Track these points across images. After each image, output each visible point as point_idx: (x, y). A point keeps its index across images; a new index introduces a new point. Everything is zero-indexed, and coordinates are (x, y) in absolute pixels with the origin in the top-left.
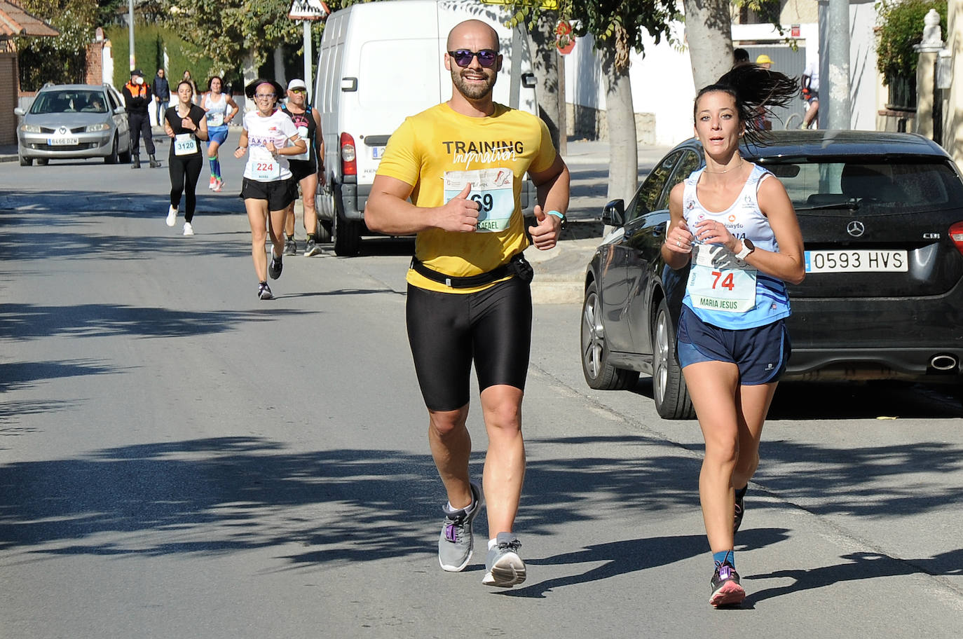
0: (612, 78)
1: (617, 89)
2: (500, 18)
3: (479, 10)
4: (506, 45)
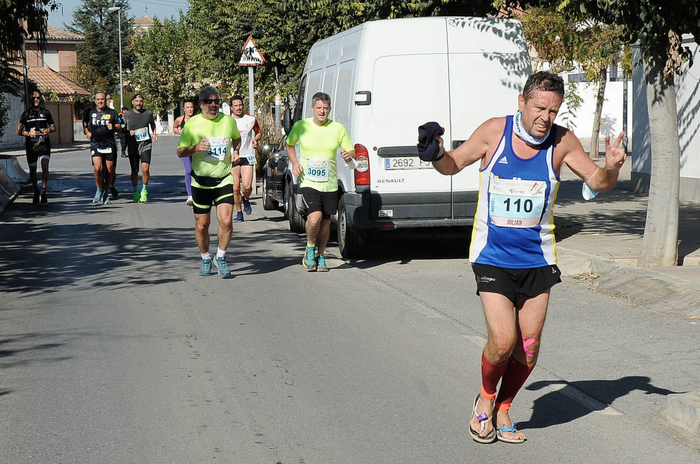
2: (506, 34)
3: (486, 26)
4: (512, 60)
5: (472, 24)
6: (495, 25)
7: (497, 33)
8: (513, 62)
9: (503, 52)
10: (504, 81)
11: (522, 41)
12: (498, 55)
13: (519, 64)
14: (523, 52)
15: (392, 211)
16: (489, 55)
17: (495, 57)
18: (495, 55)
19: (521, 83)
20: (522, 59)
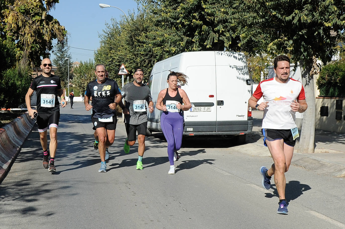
5: (225, 54)
6: (234, 55)
7: (235, 58)
8: (241, 69)
9: (238, 65)
10: (238, 77)
11: (245, 61)
12: (235, 67)
13: (244, 70)
14: (245, 65)
15: (192, 128)
16: (232, 67)
17: (234, 67)
18: (234, 66)
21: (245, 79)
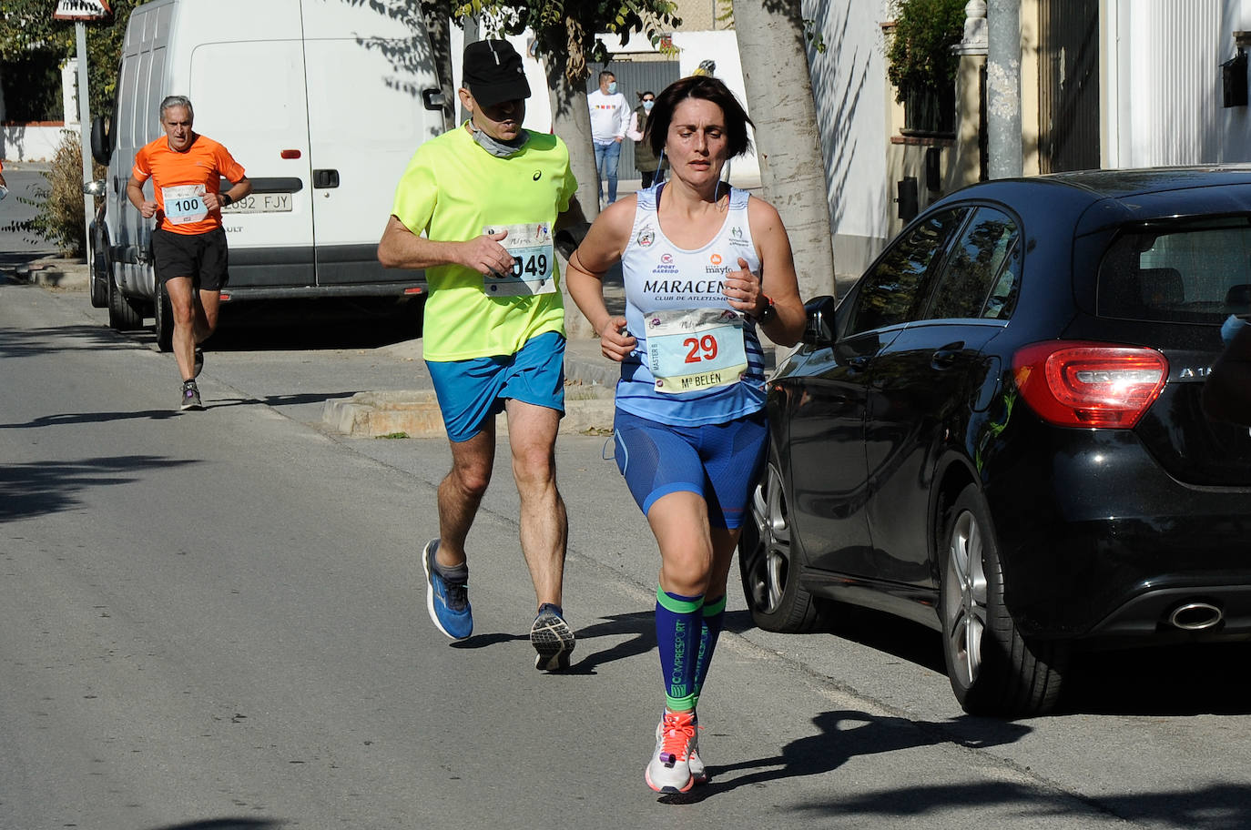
0: (563, 95)
1: (569, 109)
2: (390, 10)
4: (400, 48)
7: (377, 9)
8: (401, 51)
9: (387, 36)
10: (389, 81)
11: (416, 20)
12: (379, 42)
13: (412, 55)
14: (418, 36)
16: (365, 42)
17: (374, 44)
18: (375, 41)
19: (415, 83)
20: (415, 48)
21: (417, 88)
